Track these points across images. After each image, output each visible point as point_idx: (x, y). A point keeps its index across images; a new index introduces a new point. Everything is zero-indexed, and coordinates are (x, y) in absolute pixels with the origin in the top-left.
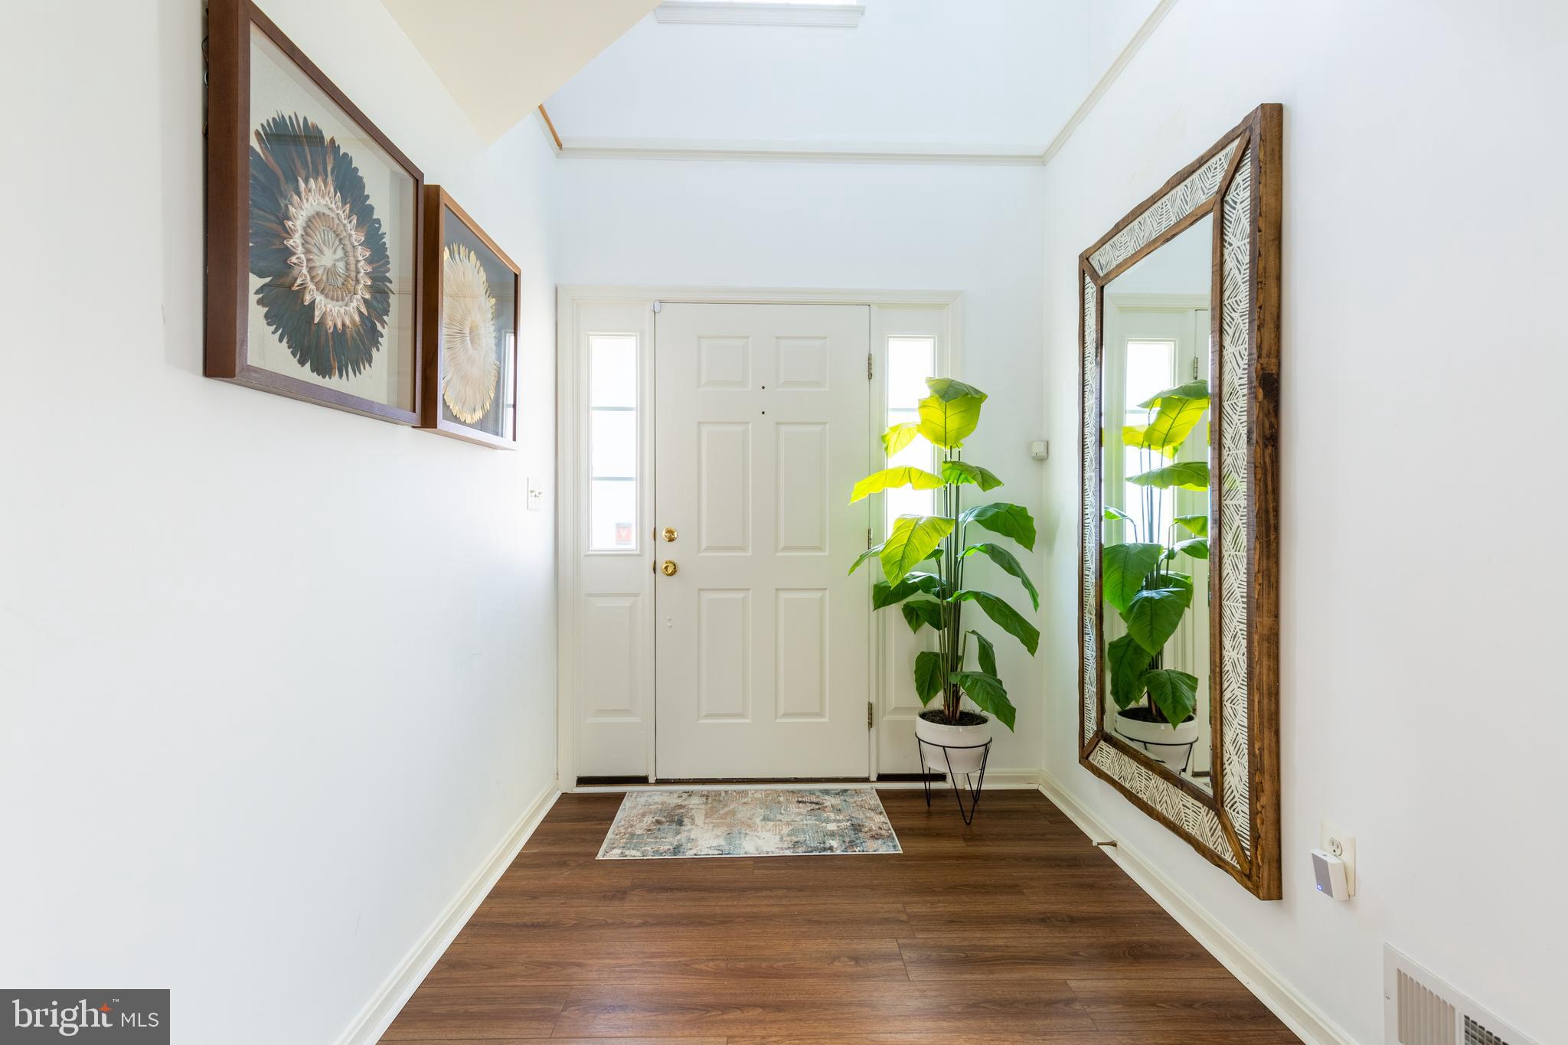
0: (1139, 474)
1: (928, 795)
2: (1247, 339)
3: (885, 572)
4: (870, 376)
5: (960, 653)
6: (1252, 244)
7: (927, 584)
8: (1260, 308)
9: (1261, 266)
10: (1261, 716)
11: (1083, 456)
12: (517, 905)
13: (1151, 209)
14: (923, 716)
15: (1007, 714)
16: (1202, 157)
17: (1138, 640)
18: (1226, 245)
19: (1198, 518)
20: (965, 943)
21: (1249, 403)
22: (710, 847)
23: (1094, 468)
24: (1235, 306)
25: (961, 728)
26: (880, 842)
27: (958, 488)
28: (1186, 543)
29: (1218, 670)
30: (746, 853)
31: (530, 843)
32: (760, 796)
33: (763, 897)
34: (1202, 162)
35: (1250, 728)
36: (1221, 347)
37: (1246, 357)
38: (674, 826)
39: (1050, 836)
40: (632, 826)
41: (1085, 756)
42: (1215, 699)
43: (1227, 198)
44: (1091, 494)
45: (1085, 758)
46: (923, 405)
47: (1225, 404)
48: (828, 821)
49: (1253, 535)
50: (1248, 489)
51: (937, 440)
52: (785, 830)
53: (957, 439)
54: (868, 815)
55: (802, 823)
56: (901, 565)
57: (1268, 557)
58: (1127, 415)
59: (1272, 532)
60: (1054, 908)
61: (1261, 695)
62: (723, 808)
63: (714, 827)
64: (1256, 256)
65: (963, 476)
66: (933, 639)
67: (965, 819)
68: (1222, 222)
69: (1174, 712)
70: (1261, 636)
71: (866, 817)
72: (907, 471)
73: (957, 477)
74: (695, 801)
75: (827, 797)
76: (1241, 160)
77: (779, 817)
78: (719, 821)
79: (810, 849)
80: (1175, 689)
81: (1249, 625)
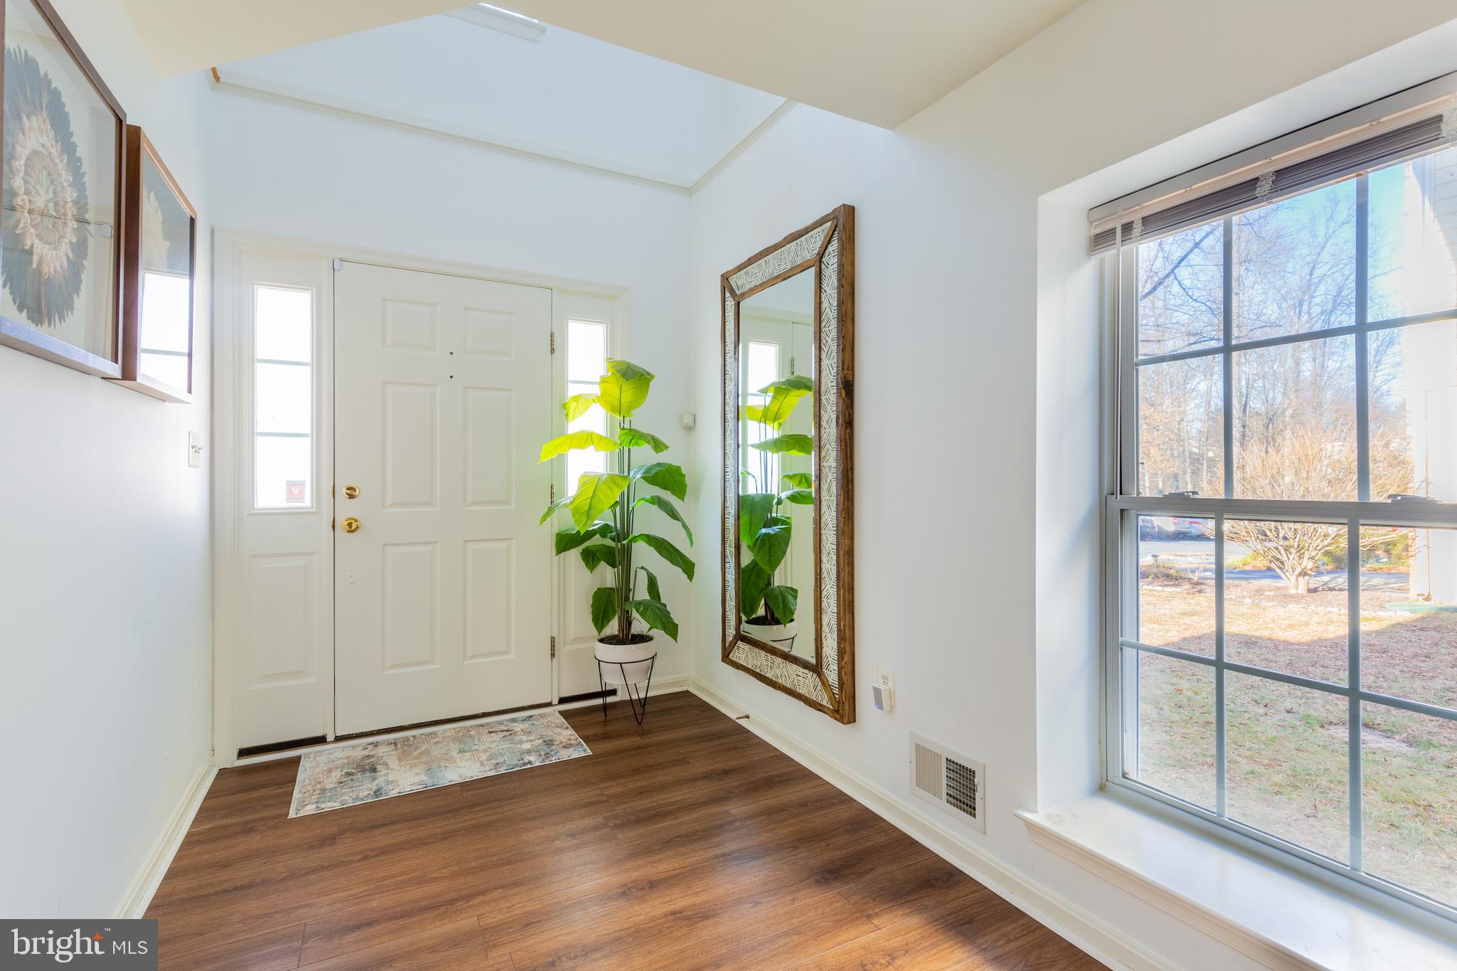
0: (758, 442)
1: (605, 707)
2: (835, 356)
3: (575, 521)
4: (552, 351)
5: (631, 587)
6: (839, 294)
7: (604, 530)
8: (843, 337)
9: (844, 310)
10: (844, 604)
11: (725, 428)
12: (208, 877)
13: (774, 253)
14: (601, 641)
15: (671, 629)
16: (808, 228)
17: (761, 564)
18: (823, 291)
19: (797, 475)
20: (654, 804)
21: (837, 399)
22: (413, 784)
23: (733, 437)
24: (828, 333)
25: (633, 646)
26: (571, 749)
27: (629, 450)
28: (789, 493)
29: (819, 577)
30: (451, 781)
31: (197, 820)
32: (451, 734)
33: (476, 811)
34: (807, 231)
35: (838, 613)
36: (820, 359)
37: (835, 368)
38: (368, 774)
39: (702, 721)
40: (320, 783)
41: (726, 655)
42: (817, 597)
43: (823, 260)
44: (731, 457)
45: (726, 657)
46: (604, 380)
47: (823, 398)
48: (521, 742)
49: (840, 485)
50: (837, 455)
51: (613, 410)
52: (484, 757)
53: (630, 409)
54: (556, 732)
55: (497, 748)
56: (588, 515)
57: (848, 500)
58: (749, 397)
59: (850, 484)
60: (713, 767)
61: (844, 590)
62: (415, 750)
63: (411, 767)
64: (841, 303)
65: (634, 441)
66: (607, 576)
67: (637, 719)
68: (820, 275)
69: (785, 616)
70: (844, 552)
71: (555, 734)
72: (589, 436)
73: (629, 441)
74: (382, 750)
75: (515, 724)
76: (831, 237)
77: (474, 747)
78: (414, 761)
79: (511, 767)
80: (784, 598)
81: (838, 545)
